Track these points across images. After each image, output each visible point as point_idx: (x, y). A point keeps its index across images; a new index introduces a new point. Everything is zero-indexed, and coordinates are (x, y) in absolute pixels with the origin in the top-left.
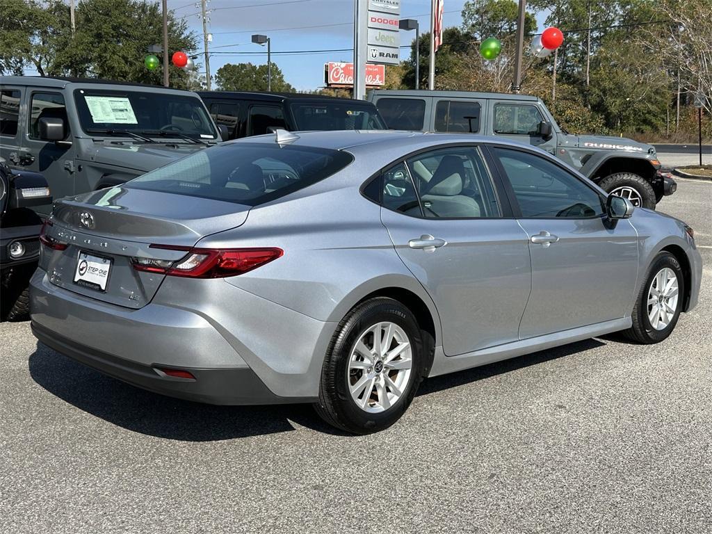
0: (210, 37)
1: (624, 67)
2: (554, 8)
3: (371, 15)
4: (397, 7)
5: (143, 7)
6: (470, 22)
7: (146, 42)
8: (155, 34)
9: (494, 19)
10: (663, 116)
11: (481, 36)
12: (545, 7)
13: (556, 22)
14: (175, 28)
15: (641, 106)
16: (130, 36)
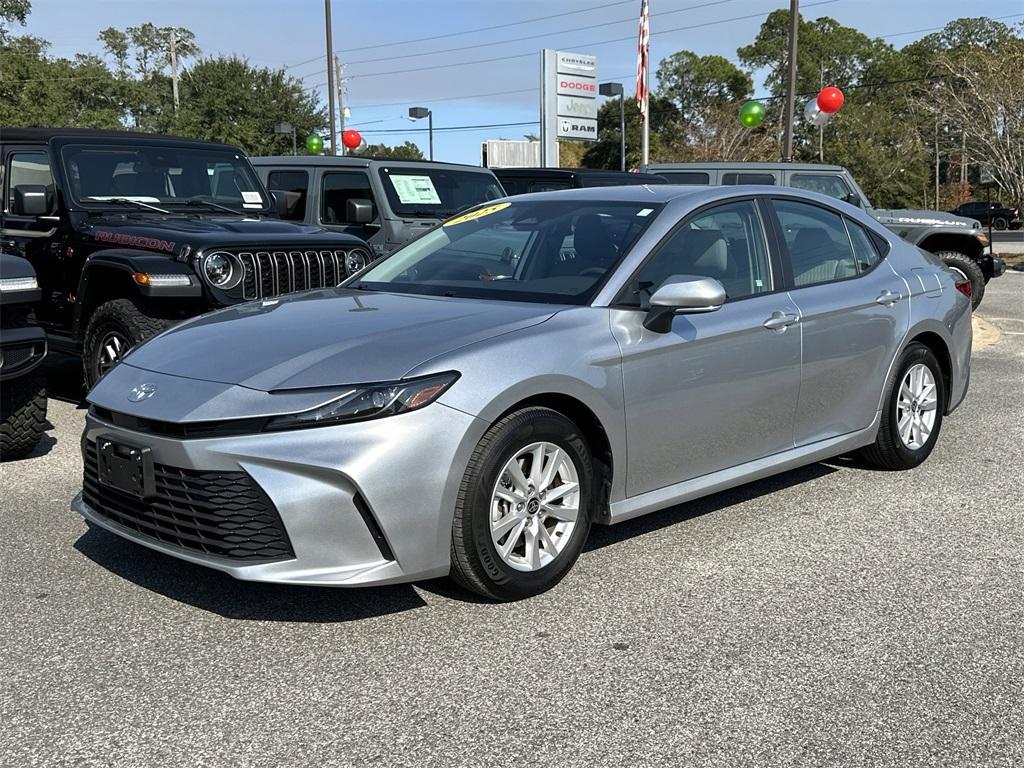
0: (347, 113)
1: (868, 137)
2: (776, 64)
3: (561, 78)
4: (592, 68)
5: (264, 76)
6: (668, 85)
7: (269, 120)
8: (281, 110)
9: (699, 80)
10: (918, 198)
11: (682, 102)
12: (765, 64)
13: (780, 82)
14: (305, 102)
15: (890, 187)
16: (249, 113)
